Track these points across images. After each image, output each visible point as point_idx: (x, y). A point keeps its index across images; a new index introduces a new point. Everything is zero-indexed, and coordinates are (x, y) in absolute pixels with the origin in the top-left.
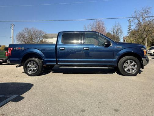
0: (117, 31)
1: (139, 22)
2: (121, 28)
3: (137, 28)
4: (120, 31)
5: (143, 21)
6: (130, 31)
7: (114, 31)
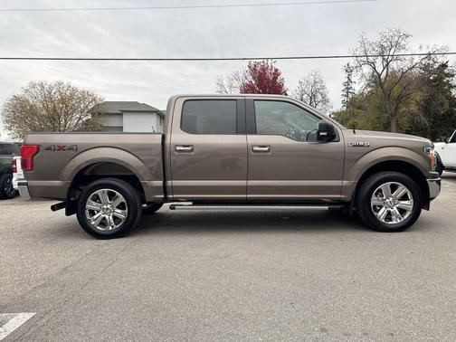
0: (313, 97)
1: (375, 74)
2: (323, 87)
3: (369, 89)
4: (320, 98)
5: (385, 71)
6: (347, 96)
7: (305, 96)
